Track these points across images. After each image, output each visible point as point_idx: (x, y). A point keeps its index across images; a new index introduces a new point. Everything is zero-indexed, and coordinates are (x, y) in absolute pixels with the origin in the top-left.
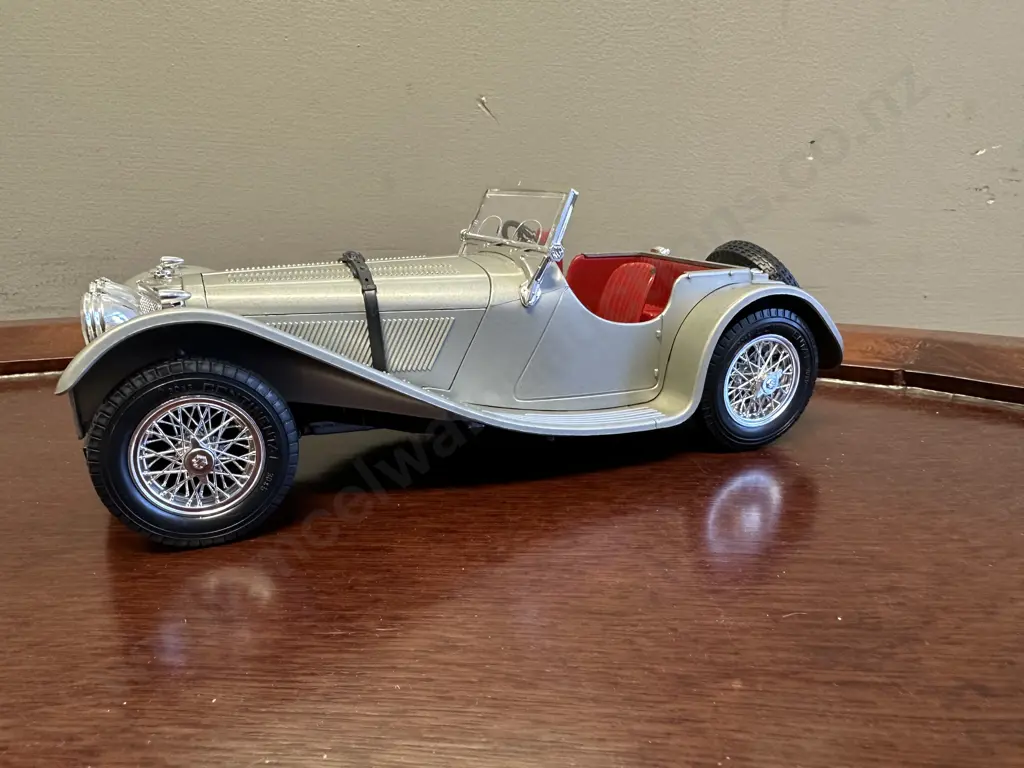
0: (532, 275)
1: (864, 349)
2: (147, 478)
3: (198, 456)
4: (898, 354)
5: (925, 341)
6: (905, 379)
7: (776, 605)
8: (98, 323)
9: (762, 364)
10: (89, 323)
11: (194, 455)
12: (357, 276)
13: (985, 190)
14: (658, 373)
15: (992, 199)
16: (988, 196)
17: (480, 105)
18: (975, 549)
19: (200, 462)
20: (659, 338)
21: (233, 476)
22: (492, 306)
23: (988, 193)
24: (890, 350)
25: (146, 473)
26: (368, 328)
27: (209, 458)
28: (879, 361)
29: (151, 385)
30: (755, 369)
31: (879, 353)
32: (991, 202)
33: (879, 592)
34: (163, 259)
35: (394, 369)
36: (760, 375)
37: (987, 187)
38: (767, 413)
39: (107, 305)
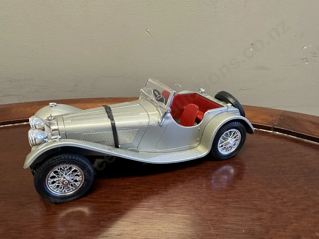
0: (161, 116)
1: (263, 118)
2: (51, 186)
3: (66, 181)
4: (273, 121)
5: (281, 115)
6: (274, 129)
7: (227, 225)
8: (33, 139)
9: (229, 137)
10: (31, 139)
11: (64, 181)
12: (109, 117)
13: (305, 59)
14: (199, 140)
15: (307, 62)
16: (306, 61)
17: (147, 32)
18: (285, 203)
19: (66, 182)
20: (199, 130)
21: (76, 183)
22: (150, 126)
23: (306, 60)
24: (270, 119)
25: (51, 185)
26: (113, 133)
27: (68, 181)
28: (267, 123)
29: (51, 164)
30: (227, 139)
31: (267, 120)
32: (307, 63)
33: (256, 220)
34: (50, 104)
35: (121, 144)
36: (229, 140)
37: (306, 59)
38: (230, 149)
39: (36, 134)
